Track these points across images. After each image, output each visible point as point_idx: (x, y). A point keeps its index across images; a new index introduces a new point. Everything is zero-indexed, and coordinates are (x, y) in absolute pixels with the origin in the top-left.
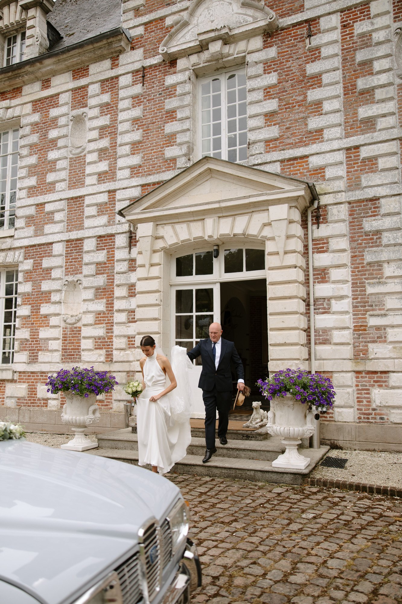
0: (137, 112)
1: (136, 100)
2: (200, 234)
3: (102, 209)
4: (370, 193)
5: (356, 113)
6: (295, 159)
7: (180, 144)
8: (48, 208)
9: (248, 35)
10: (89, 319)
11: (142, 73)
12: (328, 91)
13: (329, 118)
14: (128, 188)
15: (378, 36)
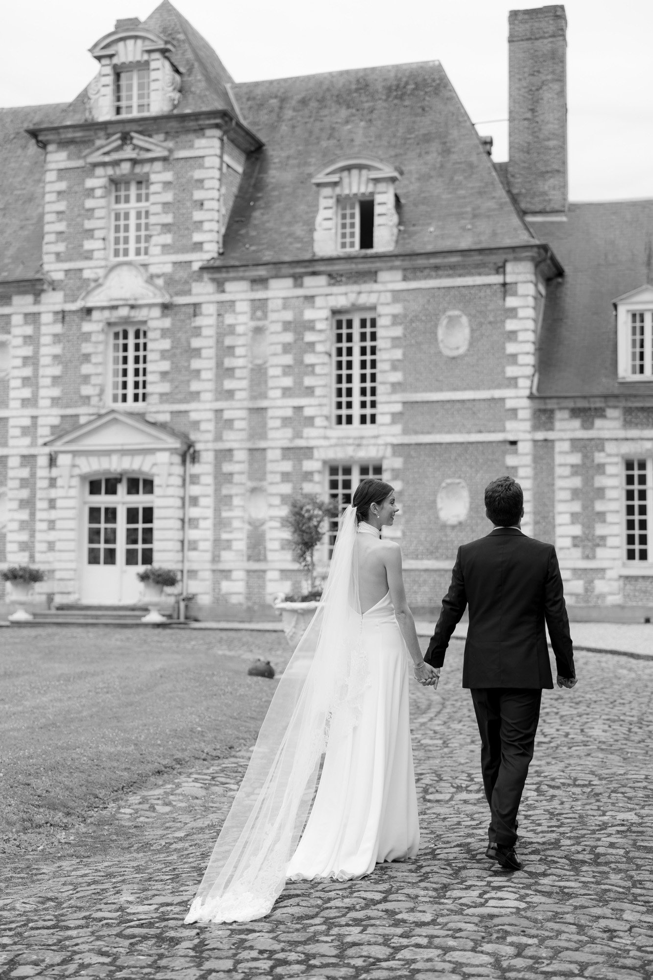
0: (58, 350)
1: (57, 338)
3: (26, 431)
4: (229, 445)
5: (222, 384)
6: (180, 412)
7: (94, 385)
9: (150, 306)
10: (15, 526)
11: (62, 316)
12: (205, 364)
13: (205, 385)
14: (50, 417)
15: (240, 329)
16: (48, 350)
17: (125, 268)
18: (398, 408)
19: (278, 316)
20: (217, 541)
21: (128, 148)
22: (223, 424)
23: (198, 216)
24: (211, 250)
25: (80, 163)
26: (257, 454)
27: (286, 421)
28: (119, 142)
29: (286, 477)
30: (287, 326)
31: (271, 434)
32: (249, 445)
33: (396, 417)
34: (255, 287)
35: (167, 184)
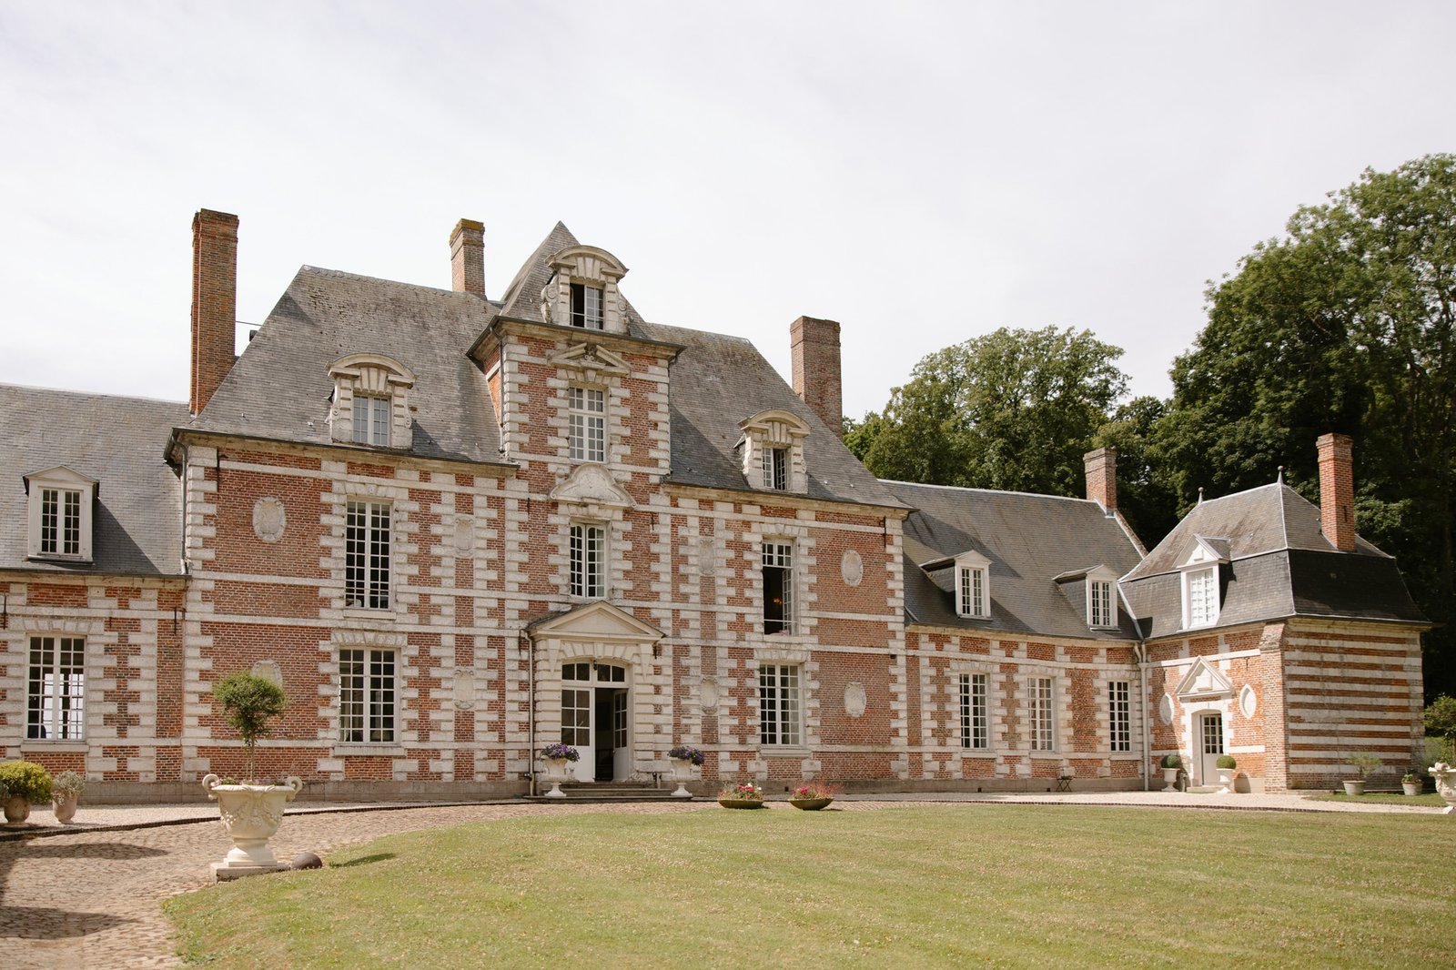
0: (524, 537)
1: (523, 526)
2: (591, 653)
3: (492, 613)
4: (685, 642)
5: (678, 588)
6: (643, 608)
7: (562, 575)
8: (434, 600)
9: (614, 508)
10: (484, 706)
11: (527, 505)
12: (663, 567)
13: (663, 586)
14: (518, 602)
15: (692, 541)
16: (514, 537)
17: (593, 469)
18: (815, 622)
19: (723, 535)
20: (677, 725)
21: (590, 358)
22: (680, 623)
23: (653, 435)
24: (665, 467)
25: (542, 361)
26: (708, 652)
27: (731, 626)
28: (584, 351)
29: (732, 673)
30: (729, 545)
31: (720, 635)
32: (703, 643)
33: (813, 630)
34: (703, 506)
35: (625, 401)
